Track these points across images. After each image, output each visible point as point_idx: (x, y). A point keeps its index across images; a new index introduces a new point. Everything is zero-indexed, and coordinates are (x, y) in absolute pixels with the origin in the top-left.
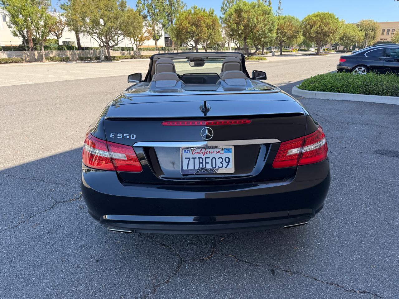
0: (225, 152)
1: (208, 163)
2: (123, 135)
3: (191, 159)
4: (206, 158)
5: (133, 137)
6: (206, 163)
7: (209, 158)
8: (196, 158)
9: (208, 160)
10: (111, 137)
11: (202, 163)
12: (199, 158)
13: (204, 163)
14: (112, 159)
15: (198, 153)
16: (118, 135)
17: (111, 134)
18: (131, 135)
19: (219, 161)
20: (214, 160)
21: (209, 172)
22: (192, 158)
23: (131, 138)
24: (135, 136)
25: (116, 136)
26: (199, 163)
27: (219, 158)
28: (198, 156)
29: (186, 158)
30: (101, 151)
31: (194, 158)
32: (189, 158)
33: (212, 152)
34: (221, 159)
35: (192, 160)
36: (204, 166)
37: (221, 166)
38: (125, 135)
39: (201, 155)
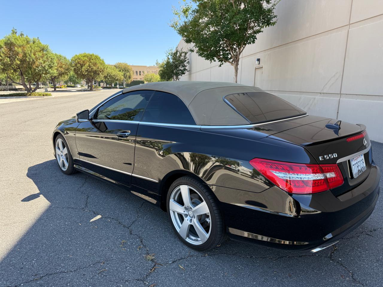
0: (361, 156)
1: (359, 166)
2: (329, 156)
5: (335, 156)
10: (321, 160)
12: (356, 163)
14: (326, 179)
16: (325, 156)
17: (320, 157)
21: (361, 172)
23: (334, 157)
24: (336, 155)
25: (324, 158)
29: (353, 165)
33: (358, 157)
35: (355, 165)
37: (362, 166)
38: (330, 155)
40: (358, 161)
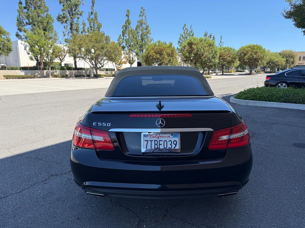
0: (173, 137)
1: (161, 144)
2: (102, 124)
3: (149, 141)
4: (159, 141)
5: (109, 125)
6: (160, 144)
7: (162, 141)
8: (152, 141)
9: (161, 143)
10: (94, 125)
11: (157, 144)
12: (155, 141)
13: (158, 144)
14: (94, 141)
15: (154, 137)
16: (99, 123)
17: (94, 123)
18: (108, 124)
20: (165, 142)
21: (162, 151)
22: (150, 141)
23: (108, 125)
24: (110, 124)
25: (97, 124)
26: (155, 144)
27: (169, 141)
28: (154, 139)
29: (145, 141)
30: (86, 135)
31: (151, 141)
32: (148, 141)
33: (164, 137)
34: (170, 142)
36: (158, 147)
37: (170, 147)
38: (103, 124)
39: (156, 139)
40: (160, 139)
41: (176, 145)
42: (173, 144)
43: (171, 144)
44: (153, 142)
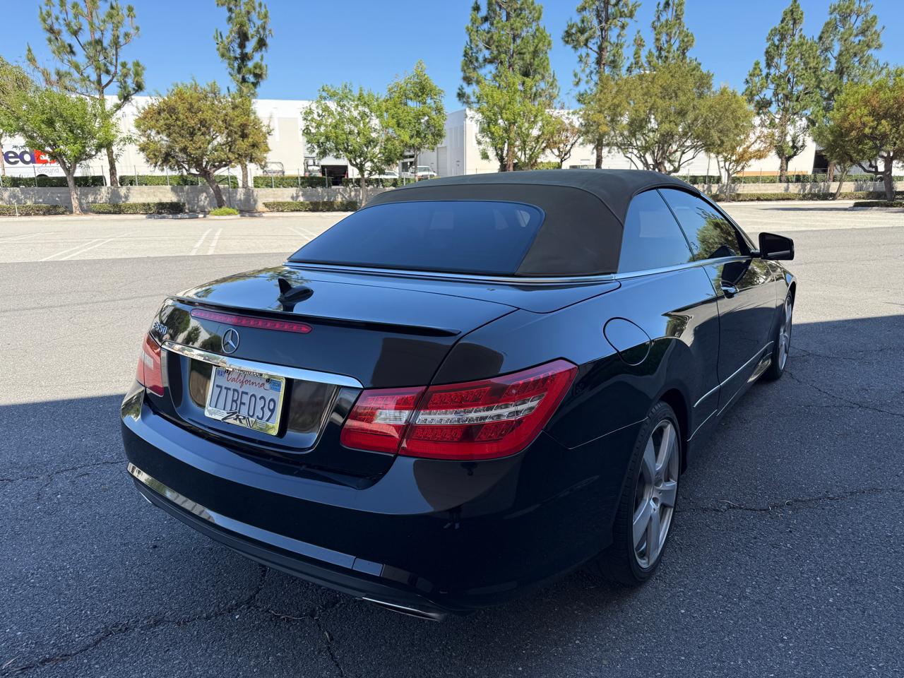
0: (271, 388)
1: (244, 404)
3: (223, 388)
4: (243, 393)
6: (241, 403)
7: (247, 394)
8: (230, 389)
9: (246, 399)
11: (236, 401)
12: (234, 390)
13: (239, 402)
15: (235, 379)
19: (260, 404)
20: (253, 399)
21: (241, 422)
22: (226, 388)
26: (233, 401)
27: (260, 399)
28: (233, 386)
29: (217, 386)
31: (228, 389)
32: (221, 387)
33: (253, 384)
34: (263, 401)
35: (224, 391)
36: (238, 409)
37: (260, 417)
39: (238, 388)
40: (245, 388)
41: (272, 411)
42: (266, 409)
43: (262, 409)
44: (231, 393)
